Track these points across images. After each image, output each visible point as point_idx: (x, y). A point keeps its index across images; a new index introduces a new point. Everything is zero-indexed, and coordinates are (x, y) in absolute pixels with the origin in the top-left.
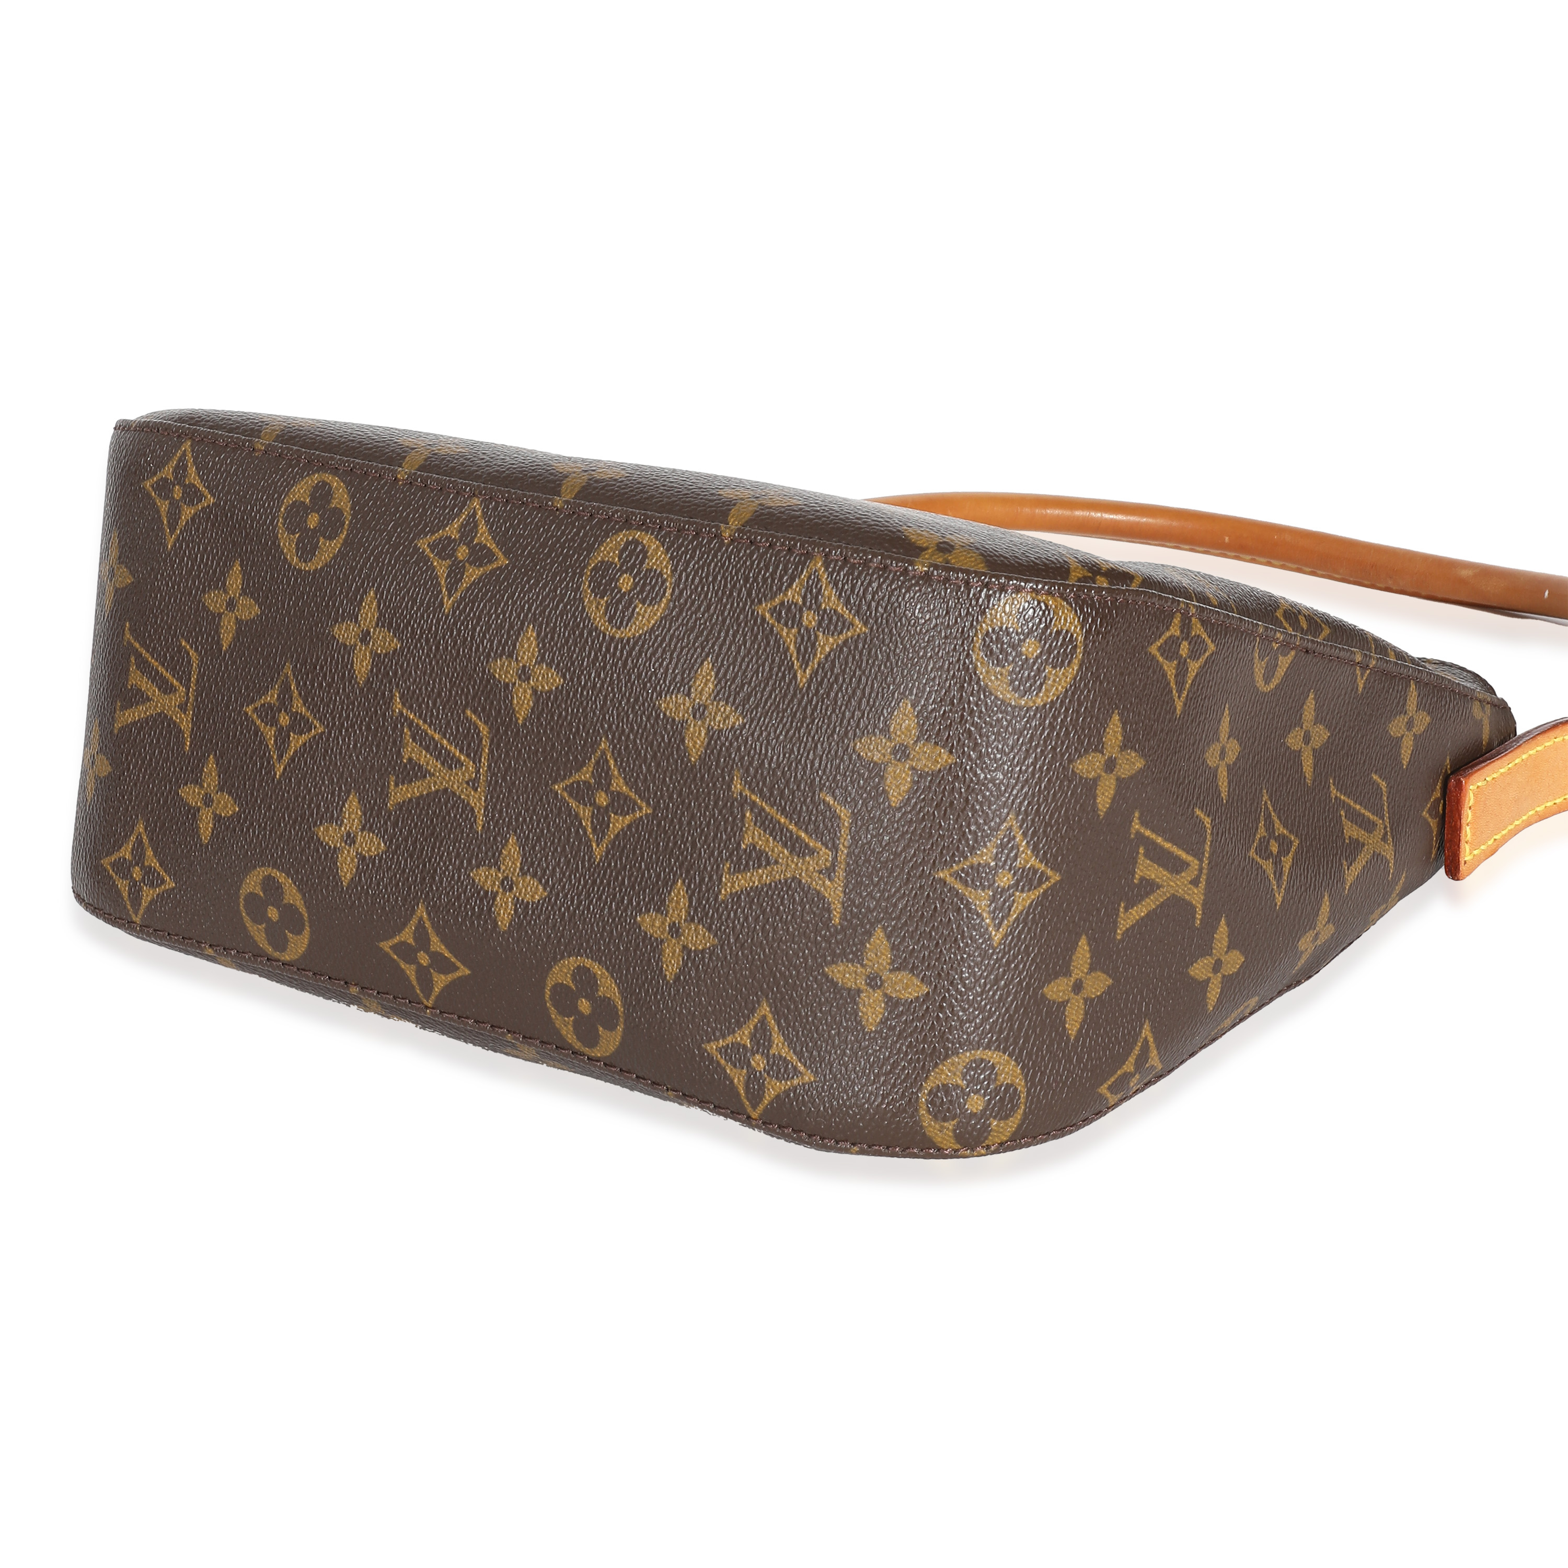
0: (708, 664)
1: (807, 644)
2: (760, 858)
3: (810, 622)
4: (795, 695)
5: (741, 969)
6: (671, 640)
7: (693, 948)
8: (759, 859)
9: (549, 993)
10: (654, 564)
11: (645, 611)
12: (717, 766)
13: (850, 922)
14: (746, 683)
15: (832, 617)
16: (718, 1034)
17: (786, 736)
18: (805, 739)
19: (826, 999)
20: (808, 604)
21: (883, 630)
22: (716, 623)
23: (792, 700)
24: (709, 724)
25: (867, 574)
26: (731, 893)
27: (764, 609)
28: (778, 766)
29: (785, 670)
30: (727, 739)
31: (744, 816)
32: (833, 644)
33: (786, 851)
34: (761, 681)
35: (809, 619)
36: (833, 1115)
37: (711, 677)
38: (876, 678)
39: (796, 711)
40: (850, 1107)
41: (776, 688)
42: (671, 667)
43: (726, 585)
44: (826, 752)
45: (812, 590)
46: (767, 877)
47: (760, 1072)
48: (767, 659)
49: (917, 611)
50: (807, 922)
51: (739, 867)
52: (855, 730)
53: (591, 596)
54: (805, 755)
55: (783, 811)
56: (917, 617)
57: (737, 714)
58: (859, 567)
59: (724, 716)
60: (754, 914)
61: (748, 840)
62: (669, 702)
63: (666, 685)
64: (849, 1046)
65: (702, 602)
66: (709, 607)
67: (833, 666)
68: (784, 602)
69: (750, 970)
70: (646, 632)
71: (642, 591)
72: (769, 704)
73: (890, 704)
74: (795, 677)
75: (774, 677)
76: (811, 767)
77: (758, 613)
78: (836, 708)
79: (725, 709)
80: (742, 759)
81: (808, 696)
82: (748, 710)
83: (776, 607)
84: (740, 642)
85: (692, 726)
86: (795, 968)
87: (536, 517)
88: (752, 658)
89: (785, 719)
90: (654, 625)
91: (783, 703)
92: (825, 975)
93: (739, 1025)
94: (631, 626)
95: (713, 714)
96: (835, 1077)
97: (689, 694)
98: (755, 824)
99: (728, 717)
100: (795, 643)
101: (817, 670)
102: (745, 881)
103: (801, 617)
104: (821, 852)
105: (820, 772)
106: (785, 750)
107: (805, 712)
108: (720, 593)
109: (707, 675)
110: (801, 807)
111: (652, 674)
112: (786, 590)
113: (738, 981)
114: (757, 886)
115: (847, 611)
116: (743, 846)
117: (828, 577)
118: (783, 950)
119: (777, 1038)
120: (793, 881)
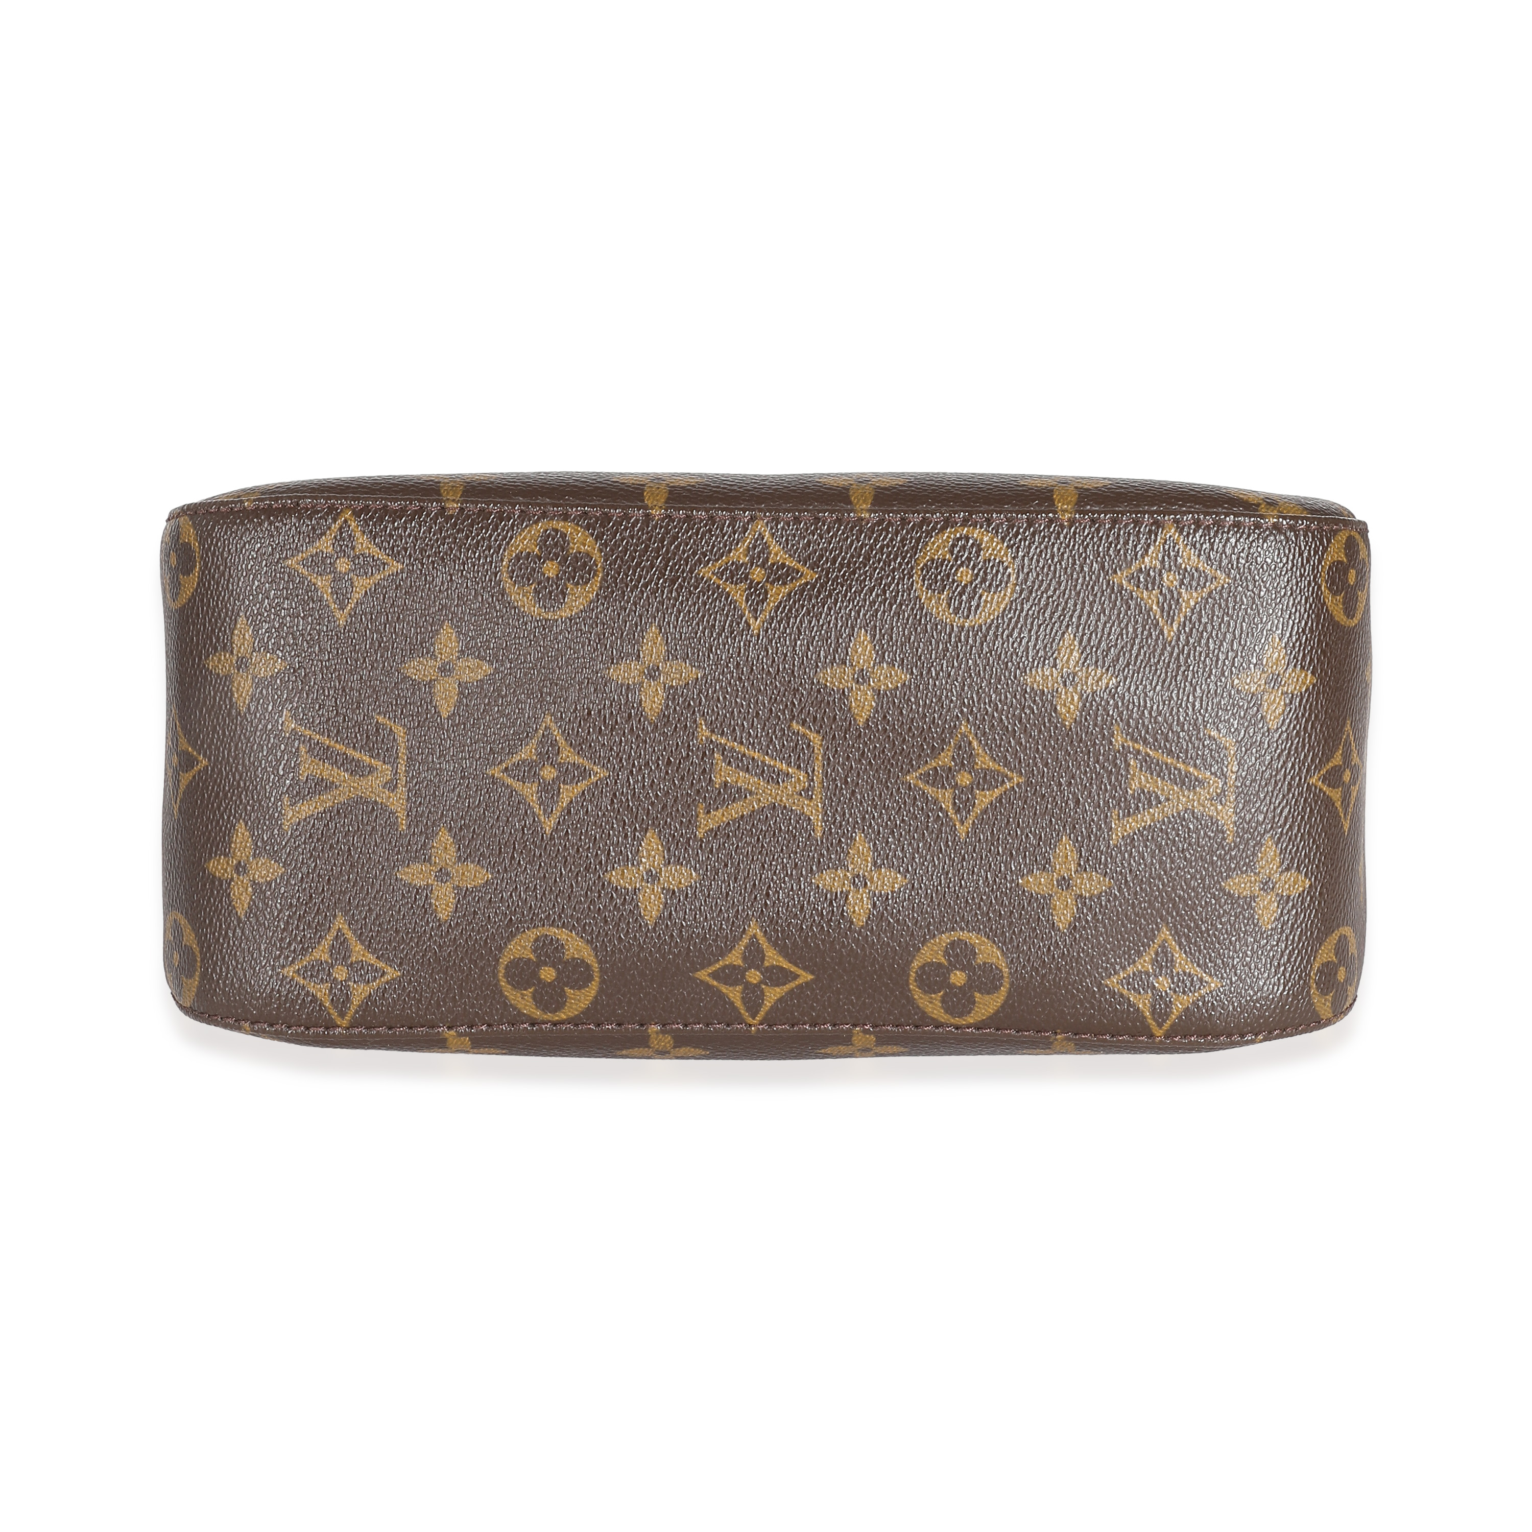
0: (1070, 635)
1: (1171, 602)
2: (1150, 799)
3: (1172, 582)
4: (1164, 648)
5: (1140, 903)
6: (1026, 620)
7: (1087, 895)
8: (1150, 801)
9: (914, 975)
10: (991, 554)
11: (992, 599)
12: (1095, 725)
13: (1242, 837)
14: (1112, 646)
15: (1193, 574)
16: (1118, 967)
17: (1162, 686)
18: (1182, 685)
19: (1225, 911)
20: (1167, 566)
21: (1246, 578)
22: (1069, 598)
23: (1162, 654)
24: (1082, 689)
25: (1224, 532)
26: (1123, 837)
27: (1121, 578)
28: (1160, 714)
29: (1150, 628)
30: (1102, 699)
31: (1128, 765)
32: (1197, 598)
33: (1176, 788)
34: (1127, 642)
35: (1170, 579)
36: (1242, 1012)
37: (1075, 646)
38: (1244, 621)
39: (1169, 662)
40: (1257, 1001)
41: (1143, 646)
42: (1031, 644)
43: (1074, 563)
44: (1205, 693)
45: (1169, 553)
46: (1159, 815)
47: (1166, 992)
48: (1129, 621)
49: (1276, 557)
50: (1203, 846)
51: (1129, 811)
52: (1231, 669)
53: (927, 593)
54: (1185, 699)
55: (1170, 753)
56: (1276, 562)
57: (1109, 675)
58: (1214, 527)
59: (1095, 678)
60: (1149, 850)
61: (1135, 785)
62: (1035, 676)
63: (1029, 661)
64: (1250, 948)
65: (1051, 580)
66: (1059, 583)
67: (1201, 616)
68: (1141, 568)
69: (1149, 901)
70: (998, 617)
71: (984, 580)
72: (1139, 661)
73: (1260, 641)
74: (1162, 632)
75: (1139, 636)
76: (1193, 709)
77: (1114, 582)
78: (1209, 653)
79: (1096, 672)
80: (1120, 714)
81: (1178, 648)
82: (1119, 670)
83: (1133, 573)
84: (1099, 611)
85: (1063, 693)
86: (1193, 889)
87: (838, 530)
88: (1114, 623)
89: (1159, 672)
90: (1005, 609)
91: (1154, 657)
92: (1222, 889)
93: (1139, 954)
94: (981, 613)
95: (1083, 679)
96: (1240, 978)
97: (1055, 666)
98: (1141, 770)
99: (1100, 679)
100: (1158, 603)
101: (1184, 623)
102: (1137, 822)
103: (1162, 579)
104: (1211, 782)
105: (1202, 711)
106: (1164, 698)
107: (1179, 662)
108: (1069, 570)
109: (1071, 645)
110: (1187, 745)
111: (1012, 654)
112: (1143, 557)
113: (1137, 915)
114: (1150, 825)
115: (1209, 567)
116: (1130, 792)
117: (1184, 540)
118: (1181, 877)
119: (1179, 957)
120: (1186, 812)
